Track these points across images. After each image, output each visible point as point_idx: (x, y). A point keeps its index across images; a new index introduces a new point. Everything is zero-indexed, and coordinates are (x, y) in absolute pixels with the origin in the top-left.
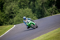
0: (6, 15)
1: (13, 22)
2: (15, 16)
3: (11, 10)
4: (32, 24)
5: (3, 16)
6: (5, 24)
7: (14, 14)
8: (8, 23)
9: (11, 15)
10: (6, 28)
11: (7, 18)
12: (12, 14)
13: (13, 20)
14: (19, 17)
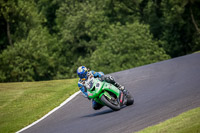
0: (65, 43)
2: (94, 49)
3: (81, 27)
4: (106, 94)
5: (54, 47)
6: (62, 73)
7: (93, 43)
8: (72, 70)
9: (80, 45)
10: (65, 87)
11: (69, 53)
12: (85, 42)
13: (89, 62)
14: (106, 50)
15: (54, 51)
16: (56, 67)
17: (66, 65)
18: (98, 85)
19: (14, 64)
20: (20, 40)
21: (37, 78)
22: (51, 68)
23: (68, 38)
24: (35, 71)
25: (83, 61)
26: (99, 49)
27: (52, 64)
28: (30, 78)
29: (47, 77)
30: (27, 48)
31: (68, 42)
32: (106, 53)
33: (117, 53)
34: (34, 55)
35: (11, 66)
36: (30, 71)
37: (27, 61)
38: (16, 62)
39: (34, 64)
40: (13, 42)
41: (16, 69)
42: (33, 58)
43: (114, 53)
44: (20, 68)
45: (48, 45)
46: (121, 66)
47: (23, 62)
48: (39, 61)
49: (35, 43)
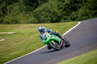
0: (66, 5)
1: (77, 17)
2: (80, 8)
5: (60, 6)
6: (64, 19)
8: (69, 18)
9: (73, 6)
10: (66, 26)
11: (68, 10)
12: (76, 4)
13: (77, 14)
14: (86, 8)
15: (61, 8)
16: (62, 17)
17: (66, 16)
18: (48, 37)
19: (41, 15)
20: (44, 3)
21: (52, 22)
22: (59, 17)
23: (67, 2)
24: (51, 18)
25: (75, 13)
26: (82, 8)
27: (59, 15)
28: (49, 21)
29: (57, 21)
30: (47, 7)
31: (67, 4)
32: (86, 9)
33: (91, 10)
34: (51, 10)
35: (40, 16)
36: (49, 18)
37: (47, 14)
38: (43, 14)
39: (51, 15)
40: (41, 4)
41: (42, 17)
42: (50, 12)
43: (90, 9)
44: (44, 17)
45: (58, 6)
46: (93, 16)
47: (45, 14)
48: (53, 13)
49: (51, 5)
